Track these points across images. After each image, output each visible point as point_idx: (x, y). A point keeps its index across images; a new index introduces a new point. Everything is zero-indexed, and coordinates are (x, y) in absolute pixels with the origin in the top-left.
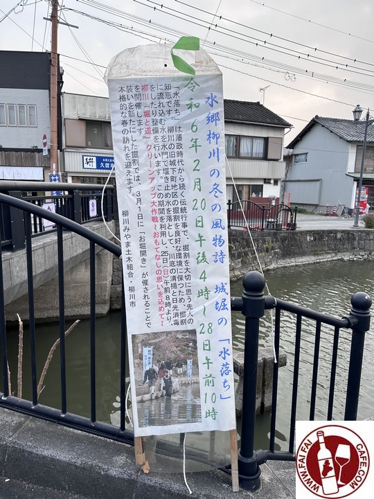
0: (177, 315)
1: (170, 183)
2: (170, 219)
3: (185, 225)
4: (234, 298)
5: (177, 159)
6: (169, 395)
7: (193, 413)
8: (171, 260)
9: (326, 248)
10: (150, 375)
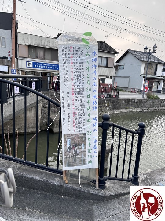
0: (79, 128)
1: (79, 82)
2: (78, 94)
3: (83, 97)
4: (99, 123)
5: (81, 73)
6: (76, 156)
7: (84, 162)
8: (78, 109)
9: (131, 106)
10: (70, 149)
